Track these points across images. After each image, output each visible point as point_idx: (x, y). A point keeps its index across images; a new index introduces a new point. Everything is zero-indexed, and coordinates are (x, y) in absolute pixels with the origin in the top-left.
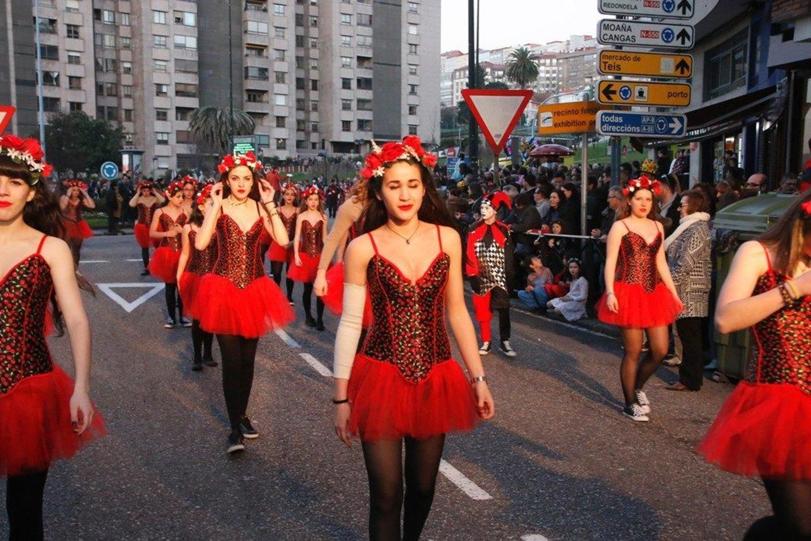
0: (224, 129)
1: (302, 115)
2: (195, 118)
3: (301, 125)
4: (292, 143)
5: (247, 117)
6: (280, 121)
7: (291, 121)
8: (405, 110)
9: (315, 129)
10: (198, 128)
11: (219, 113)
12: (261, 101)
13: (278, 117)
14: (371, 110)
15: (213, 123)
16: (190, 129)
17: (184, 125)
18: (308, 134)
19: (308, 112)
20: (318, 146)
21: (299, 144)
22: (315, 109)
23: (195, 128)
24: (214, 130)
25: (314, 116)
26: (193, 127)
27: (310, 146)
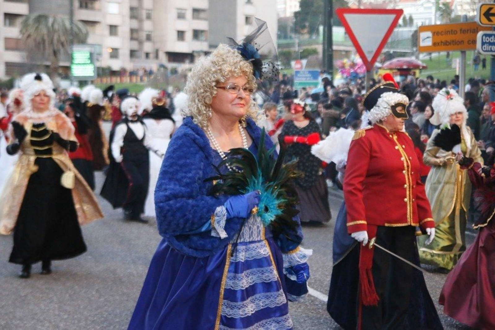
0: (56, 37)
1: (135, 24)
2: (25, 25)
3: (134, 34)
4: (125, 53)
5: (80, 25)
6: (113, 29)
7: (124, 30)
8: (241, 20)
9: (149, 38)
10: (29, 36)
11: (51, 20)
12: (93, 9)
13: (111, 26)
14: (205, 19)
15: (44, 31)
16: (20, 37)
17: (14, 32)
18: (141, 43)
19: (140, 21)
20: (151, 56)
21: (133, 54)
22: (149, 17)
23: (26, 35)
24: (46, 37)
25: (147, 26)
26: (24, 34)
27: (143, 56)
